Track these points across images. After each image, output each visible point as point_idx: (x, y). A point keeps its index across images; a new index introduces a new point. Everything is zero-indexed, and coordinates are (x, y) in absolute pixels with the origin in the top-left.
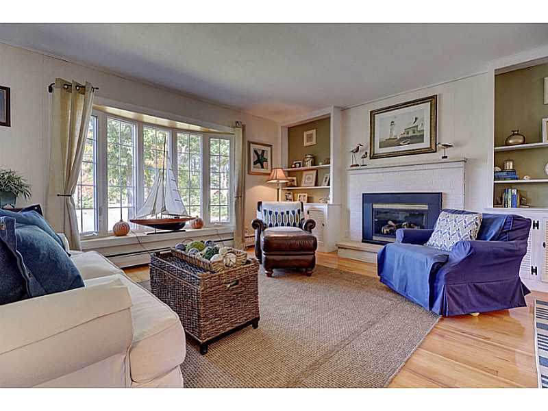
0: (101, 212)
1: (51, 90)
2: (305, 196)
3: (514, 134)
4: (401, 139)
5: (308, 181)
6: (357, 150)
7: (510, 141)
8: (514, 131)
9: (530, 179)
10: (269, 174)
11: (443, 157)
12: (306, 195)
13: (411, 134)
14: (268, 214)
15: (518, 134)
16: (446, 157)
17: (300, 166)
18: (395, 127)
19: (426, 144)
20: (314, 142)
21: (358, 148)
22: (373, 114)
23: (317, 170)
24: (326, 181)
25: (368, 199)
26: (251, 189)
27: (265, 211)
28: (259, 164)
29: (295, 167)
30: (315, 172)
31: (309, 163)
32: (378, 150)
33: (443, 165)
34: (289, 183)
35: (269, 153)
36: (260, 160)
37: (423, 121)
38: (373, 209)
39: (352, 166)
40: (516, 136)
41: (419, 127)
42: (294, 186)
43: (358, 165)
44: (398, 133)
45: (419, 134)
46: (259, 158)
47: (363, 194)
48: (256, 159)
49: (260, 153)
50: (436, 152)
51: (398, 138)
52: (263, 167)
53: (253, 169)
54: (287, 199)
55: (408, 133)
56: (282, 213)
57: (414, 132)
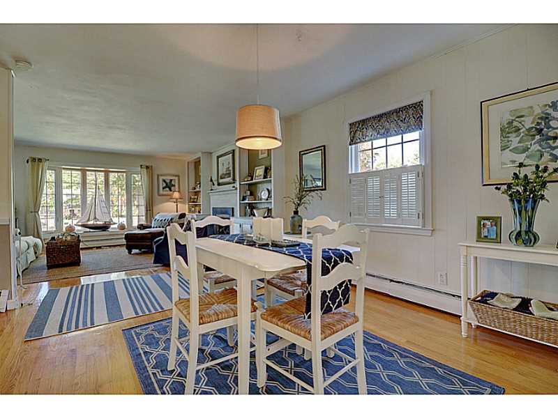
0: (59, 219)
1: (28, 162)
4: (226, 174)
26: (161, 205)
28: (168, 189)
35: (177, 181)
36: (169, 186)
43: (212, 190)
46: (167, 185)
47: (213, 208)
48: (165, 185)
49: (168, 181)
52: (171, 190)
53: (161, 192)
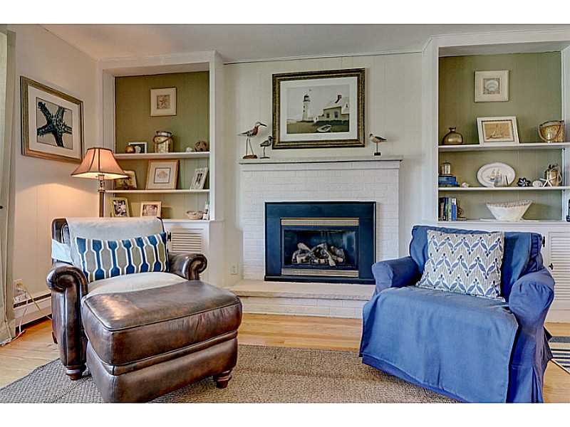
2: (155, 206)
3: (451, 132)
4: (320, 123)
5: (161, 179)
6: (255, 132)
7: (450, 140)
8: (451, 129)
9: (469, 187)
10: (79, 161)
11: (375, 154)
12: (159, 204)
13: (332, 118)
14: (89, 247)
15: (454, 132)
16: (379, 154)
17: (142, 151)
18: (310, 105)
19: (352, 134)
20: (171, 110)
21: (256, 128)
22: (277, 79)
23: (179, 160)
24: (199, 180)
25: (275, 211)
27: (81, 241)
28: (51, 136)
29: (134, 152)
30: (175, 163)
31: (165, 146)
32: (285, 136)
33: (377, 165)
34: (121, 183)
35: (75, 115)
36: (54, 128)
37: (349, 101)
38: (281, 226)
39: (244, 158)
40: (454, 135)
41: (342, 109)
42: (132, 188)
43: (255, 157)
44: (315, 114)
45: (343, 120)
46: (49, 122)
47: (266, 203)
48: (44, 123)
49: (53, 112)
50: (363, 146)
51: (315, 121)
52: (60, 143)
53: (34, 145)
54: (117, 213)
55: (328, 117)
56: (128, 245)
57: (336, 116)
